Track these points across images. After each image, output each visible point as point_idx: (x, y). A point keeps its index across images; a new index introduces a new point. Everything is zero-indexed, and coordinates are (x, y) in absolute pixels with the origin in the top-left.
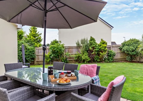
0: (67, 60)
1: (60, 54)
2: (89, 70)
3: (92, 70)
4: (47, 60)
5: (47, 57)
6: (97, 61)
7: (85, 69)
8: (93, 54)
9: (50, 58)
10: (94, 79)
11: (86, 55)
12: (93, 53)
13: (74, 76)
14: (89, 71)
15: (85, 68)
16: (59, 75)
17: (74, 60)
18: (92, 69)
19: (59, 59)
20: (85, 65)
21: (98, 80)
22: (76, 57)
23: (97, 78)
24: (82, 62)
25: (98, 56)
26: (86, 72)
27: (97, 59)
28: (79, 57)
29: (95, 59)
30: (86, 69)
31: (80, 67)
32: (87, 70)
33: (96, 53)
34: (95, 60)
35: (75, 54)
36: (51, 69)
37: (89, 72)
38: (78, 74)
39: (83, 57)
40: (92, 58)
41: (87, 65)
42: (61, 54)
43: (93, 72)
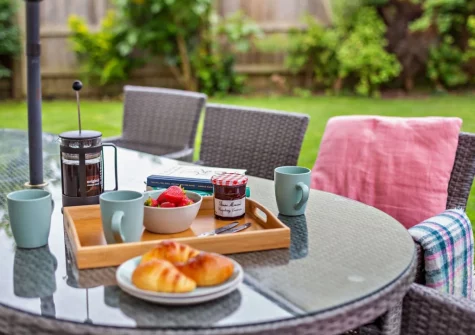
0: (237, 68)
1: (181, 32)
2: (397, 164)
3: (414, 165)
4: (97, 71)
5: (99, 48)
6: (441, 81)
7: (358, 157)
8: (418, 34)
9: (117, 55)
10: (432, 243)
11: (366, 40)
12: (423, 23)
13: (270, 224)
14: (391, 169)
15: (361, 144)
16: (147, 214)
17: (281, 74)
18: (420, 154)
19: (179, 65)
20: (359, 125)
21: (459, 249)
22: (298, 53)
23: (456, 231)
24: (338, 85)
25: (453, 45)
26: (370, 180)
27: (444, 67)
28: (315, 51)
29: (430, 65)
30: (366, 152)
31: (325, 136)
32: (379, 164)
33: (444, 24)
34: (433, 74)
35: (293, 32)
36: (82, 159)
37: (390, 180)
38: (304, 201)
39: (349, 55)
40: (408, 61)
41: (375, 124)
42: (193, 26)
43: (425, 179)
